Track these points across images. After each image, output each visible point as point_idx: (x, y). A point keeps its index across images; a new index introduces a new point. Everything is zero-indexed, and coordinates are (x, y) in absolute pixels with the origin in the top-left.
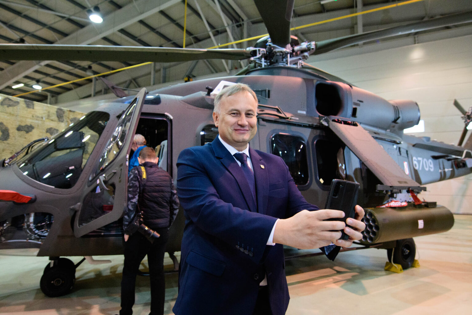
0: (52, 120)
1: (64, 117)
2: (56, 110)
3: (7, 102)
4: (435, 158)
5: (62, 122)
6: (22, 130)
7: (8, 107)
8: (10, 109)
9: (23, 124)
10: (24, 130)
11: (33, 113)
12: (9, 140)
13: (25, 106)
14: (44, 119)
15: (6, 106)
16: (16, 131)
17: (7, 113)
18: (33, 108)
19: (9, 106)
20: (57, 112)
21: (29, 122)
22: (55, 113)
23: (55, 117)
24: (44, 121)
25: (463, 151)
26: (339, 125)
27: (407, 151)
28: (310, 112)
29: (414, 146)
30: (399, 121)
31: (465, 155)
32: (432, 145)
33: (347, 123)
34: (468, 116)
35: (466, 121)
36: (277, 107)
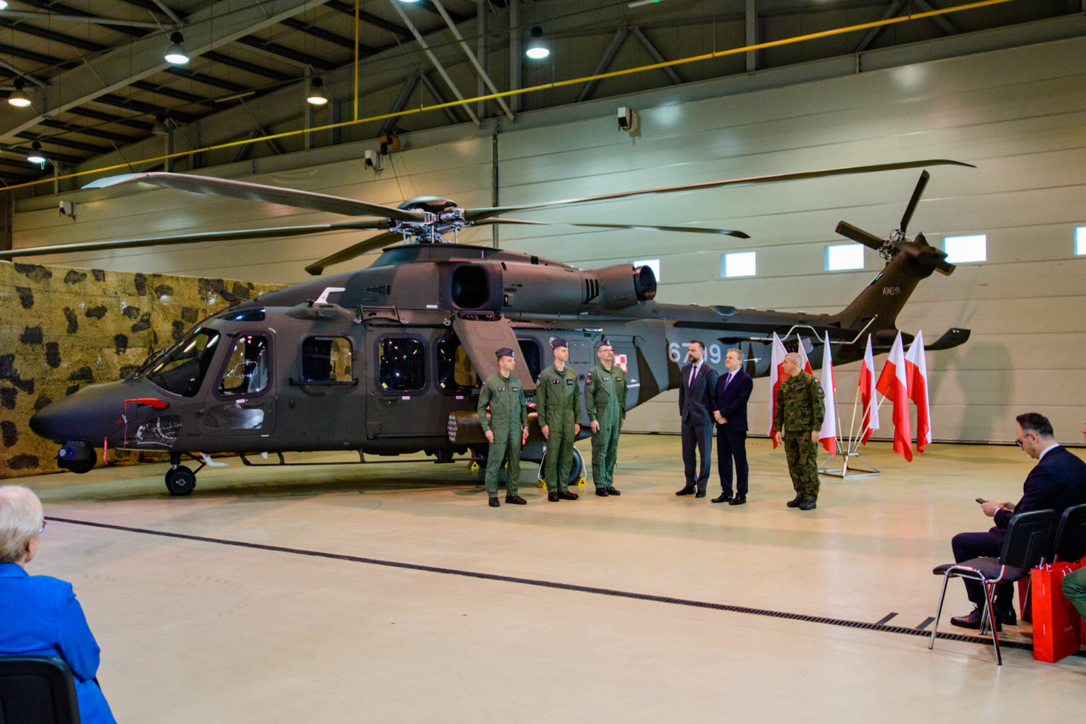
0: (130, 295)
1: (146, 287)
2: (134, 277)
3: (72, 276)
4: (726, 341)
5: (144, 295)
6: (92, 316)
7: (73, 284)
8: (76, 287)
9: (92, 306)
10: (95, 315)
11: (104, 287)
12: (78, 331)
13: (93, 278)
14: (119, 294)
15: (71, 283)
16: (86, 318)
17: (72, 293)
18: (104, 281)
19: (75, 282)
20: (135, 280)
21: (99, 302)
22: (133, 282)
23: (133, 290)
24: (119, 297)
25: (791, 327)
26: (467, 322)
27: (634, 337)
28: (443, 306)
29: (676, 325)
30: (596, 300)
31: (794, 333)
32: (723, 322)
33: (483, 318)
34: (887, 248)
35: (887, 259)
36: (394, 307)
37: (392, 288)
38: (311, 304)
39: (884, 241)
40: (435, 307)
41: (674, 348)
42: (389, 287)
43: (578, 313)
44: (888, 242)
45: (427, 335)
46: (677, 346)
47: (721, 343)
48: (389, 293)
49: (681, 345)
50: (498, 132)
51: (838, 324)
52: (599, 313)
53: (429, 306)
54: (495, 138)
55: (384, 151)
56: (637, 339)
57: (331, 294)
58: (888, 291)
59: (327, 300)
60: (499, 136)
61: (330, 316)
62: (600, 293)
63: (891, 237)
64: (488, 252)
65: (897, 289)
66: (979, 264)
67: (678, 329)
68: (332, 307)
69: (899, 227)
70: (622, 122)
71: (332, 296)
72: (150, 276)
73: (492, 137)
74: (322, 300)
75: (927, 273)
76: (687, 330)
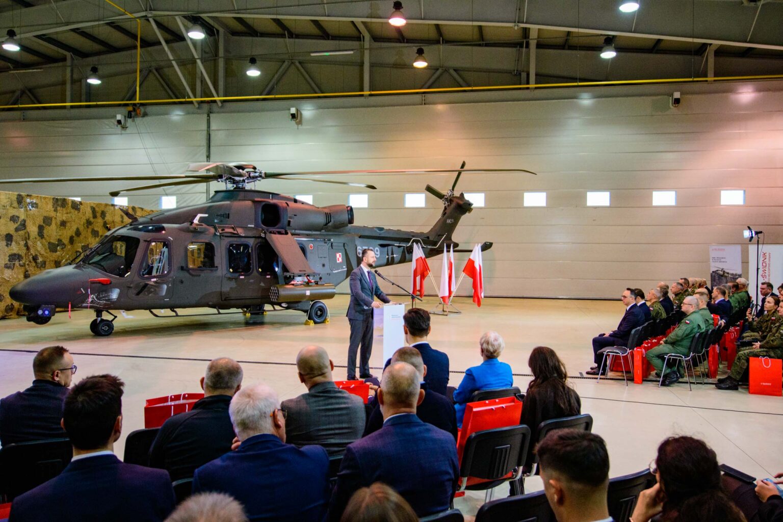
0: (14, 208)
1: (23, 203)
2: (16, 196)
4: (382, 246)
5: (22, 208)
14: (8, 207)
20: (17, 198)
22: (16, 199)
23: (15, 204)
24: (8, 209)
25: (411, 239)
26: (273, 235)
27: (344, 244)
28: (257, 226)
29: (360, 237)
30: (330, 224)
31: (413, 242)
32: (379, 235)
33: (280, 233)
34: (446, 199)
35: (445, 204)
36: (233, 226)
37: (231, 216)
38: (192, 223)
39: (444, 195)
40: (253, 226)
41: (359, 249)
42: (229, 214)
43: (320, 231)
44: (446, 196)
45: (251, 242)
46: (361, 248)
47: (379, 247)
48: (228, 218)
49: (362, 248)
50: (210, 112)
51: (428, 238)
52: (329, 231)
53: (249, 226)
54: (208, 116)
55: (130, 115)
56: (345, 245)
57: (201, 218)
58: (449, 221)
59: (199, 221)
60: (211, 115)
61: (202, 230)
62: (332, 220)
63: (448, 193)
64: (274, 196)
65: (453, 220)
66: (481, 208)
67: (361, 239)
68: (202, 225)
69: (451, 188)
70: (293, 116)
71: (201, 220)
72: (25, 195)
73: (206, 116)
74: (196, 221)
75: (464, 213)
76: (365, 240)
